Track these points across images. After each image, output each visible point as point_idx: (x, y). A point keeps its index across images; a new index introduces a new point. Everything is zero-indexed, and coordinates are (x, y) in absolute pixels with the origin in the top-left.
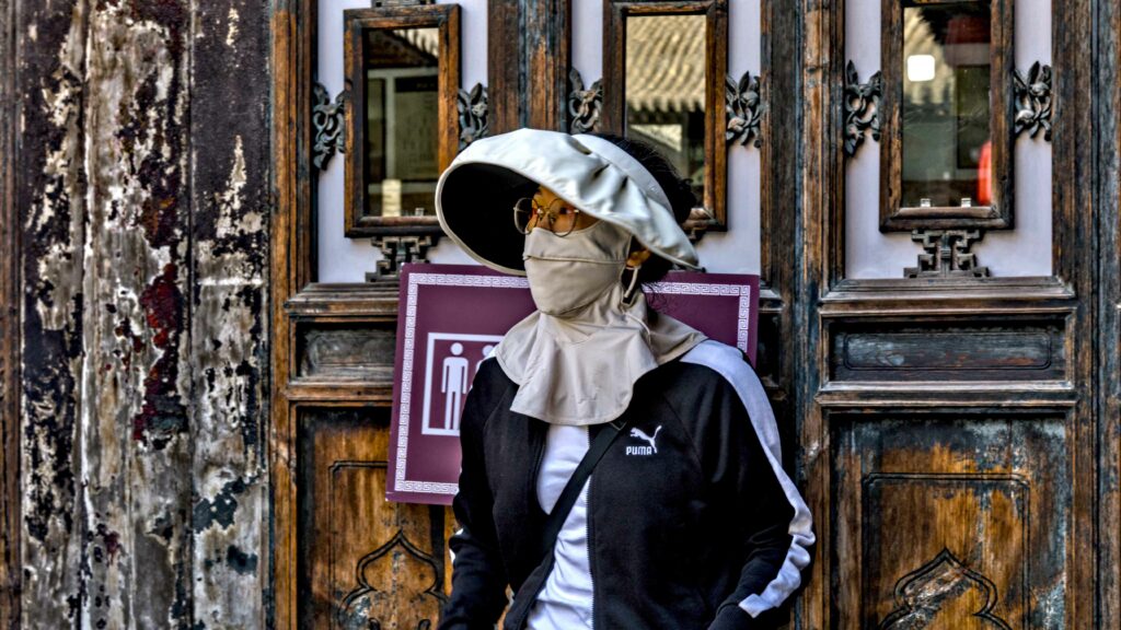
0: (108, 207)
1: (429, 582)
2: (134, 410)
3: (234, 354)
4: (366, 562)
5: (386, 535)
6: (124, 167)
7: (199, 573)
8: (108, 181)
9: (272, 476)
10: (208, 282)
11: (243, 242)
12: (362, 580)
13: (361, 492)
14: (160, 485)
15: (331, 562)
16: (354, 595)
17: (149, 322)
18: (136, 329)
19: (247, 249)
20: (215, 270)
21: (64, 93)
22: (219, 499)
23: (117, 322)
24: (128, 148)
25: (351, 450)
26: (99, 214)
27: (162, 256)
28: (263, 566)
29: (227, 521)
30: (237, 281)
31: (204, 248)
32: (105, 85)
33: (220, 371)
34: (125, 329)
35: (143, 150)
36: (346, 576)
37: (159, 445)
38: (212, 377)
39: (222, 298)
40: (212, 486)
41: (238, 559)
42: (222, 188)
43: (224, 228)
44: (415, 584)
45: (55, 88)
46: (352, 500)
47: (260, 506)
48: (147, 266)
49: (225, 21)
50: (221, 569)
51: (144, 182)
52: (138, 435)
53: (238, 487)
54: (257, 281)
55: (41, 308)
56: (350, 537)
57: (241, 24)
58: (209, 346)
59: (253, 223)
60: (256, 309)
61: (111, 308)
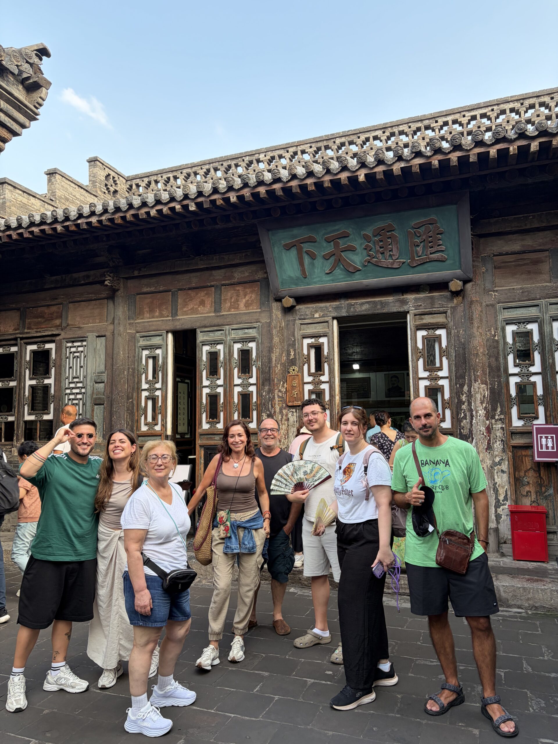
0: (479, 414)
1: (538, 475)
2: (485, 447)
3: (500, 438)
4: (525, 472)
5: (529, 467)
6: (481, 408)
7: (496, 474)
8: (479, 410)
9: (508, 458)
10: (494, 426)
11: (501, 419)
12: (525, 475)
13: (524, 460)
14: (490, 460)
15: (519, 472)
16: (524, 477)
17: (487, 433)
18: (485, 434)
19: (501, 421)
20: (495, 424)
21: (465, 396)
22: (499, 462)
23: (482, 433)
24: (482, 405)
25: (521, 453)
26: (477, 416)
27: (488, 422)
28: (508, 472)
29: (500, 465)
30: (500, 426)
31: (493, 420)
32: (477, 395)
33: (497, 441)
34: (483, 434)
35: (484, 405)
36: (522, 474)
37: (489, 453)
38: (496, 442)
39: (497, 429)
40: (497, 459)
41: (503, 471)
42: (496, 411)
43: (497, 417)
44: (535, 475)
45: (463, 395)
46: (523, 462)
47: (507, 463)
48: (486, 424)
49: (495, 384)
50: (500, 473)
51: (485, 410)
52: (486, 451)
53: (502, 459)
54: (504, 426)
55: (462, 431)
56: (522, 468)
57: (498, 385)
58: (495, 437)
59: (502, 417)
60: (504, 430)
61: (480, 431)
